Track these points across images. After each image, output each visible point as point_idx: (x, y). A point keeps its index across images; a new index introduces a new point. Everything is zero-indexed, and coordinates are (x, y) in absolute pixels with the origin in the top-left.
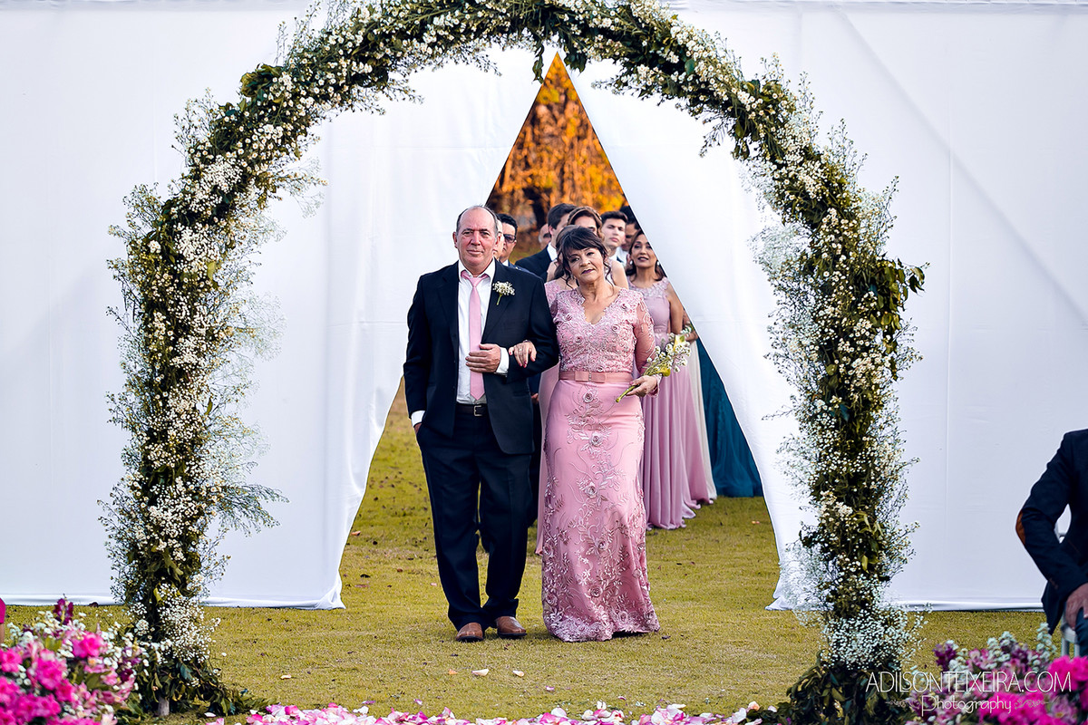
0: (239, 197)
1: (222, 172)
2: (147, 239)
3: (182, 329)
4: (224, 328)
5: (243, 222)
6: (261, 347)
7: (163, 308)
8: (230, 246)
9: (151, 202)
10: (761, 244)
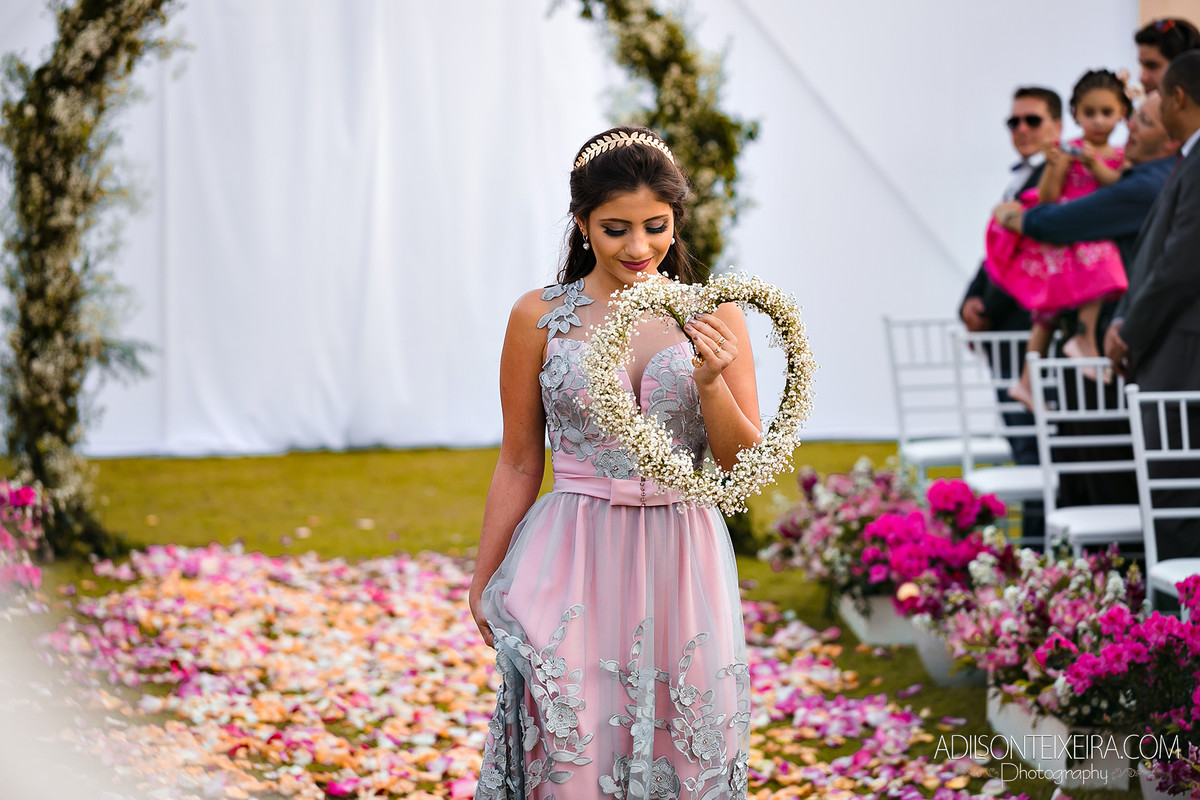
0: (110, 63)
1: (92, 39)
2: (21, 106)
3: (57, 190)
4: (98, 189)
5: (113, 85)
6: (134, 207)
7: (39, 170)
8: (100, 110)
9: (22, 70)
10: (607, 102)
